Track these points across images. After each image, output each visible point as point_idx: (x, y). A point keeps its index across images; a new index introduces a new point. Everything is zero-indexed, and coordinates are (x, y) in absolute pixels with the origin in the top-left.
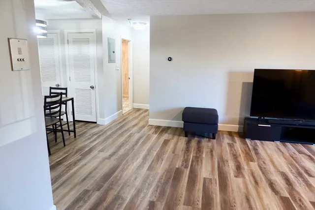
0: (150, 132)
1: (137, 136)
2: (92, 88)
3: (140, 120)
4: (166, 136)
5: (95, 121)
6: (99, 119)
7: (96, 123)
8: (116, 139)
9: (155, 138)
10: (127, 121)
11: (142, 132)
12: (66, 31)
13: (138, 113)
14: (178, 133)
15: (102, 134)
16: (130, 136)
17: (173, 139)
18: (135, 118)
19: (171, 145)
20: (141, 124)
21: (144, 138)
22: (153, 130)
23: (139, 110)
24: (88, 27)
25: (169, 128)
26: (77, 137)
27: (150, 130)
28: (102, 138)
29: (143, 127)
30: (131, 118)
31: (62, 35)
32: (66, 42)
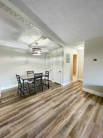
0: (82, 96)
1: (74, 96)
2: (60, 72)
3: (79, 87)
4: (90, 102)
8: (64, 96)
9: (83, 100)
10: (73, 86)
11: (77, 94)
12: (53, 53)
13: (79, 83)
14: (99, 101)
15: (60, 91)
16: (70, 96)
17: (95, 105)
18: (77, 85)
19: (93, 111)
20: (79, 89)
21: (78, 98)
22: (83, 95)
23: (80, 81)
24: (59, 51)
25: (93, 95)
27: (82, 94)
28: (59, 93)
29: (79, 91)
30: (75, 85)
31: (52, 55)
32: (53, 57)
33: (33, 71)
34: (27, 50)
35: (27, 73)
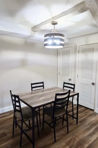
2: (93, 84)
5: (93, 109)
6: (96, 108)
7: (93, 110)
12: (78, 45)
26: (79, 124)
31: (76, 48)
32: (77, 51)
33: (43, 83)
34: (26, 38)
35: (32, 88)
